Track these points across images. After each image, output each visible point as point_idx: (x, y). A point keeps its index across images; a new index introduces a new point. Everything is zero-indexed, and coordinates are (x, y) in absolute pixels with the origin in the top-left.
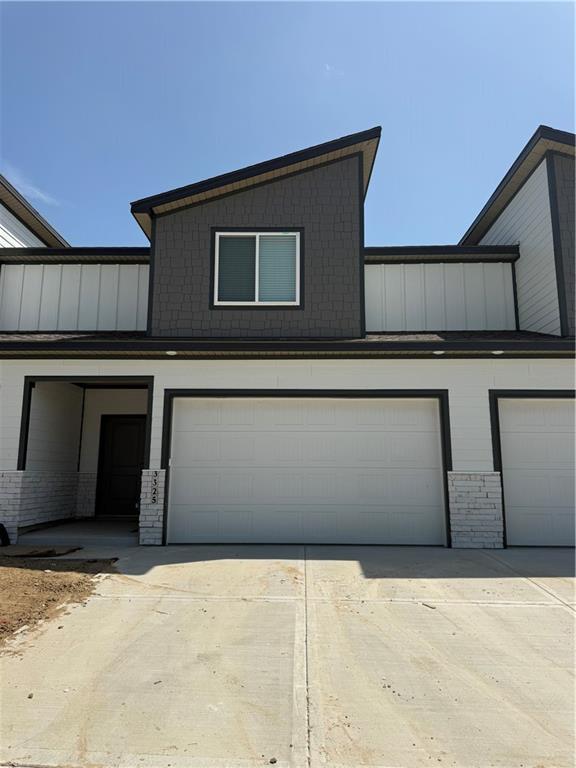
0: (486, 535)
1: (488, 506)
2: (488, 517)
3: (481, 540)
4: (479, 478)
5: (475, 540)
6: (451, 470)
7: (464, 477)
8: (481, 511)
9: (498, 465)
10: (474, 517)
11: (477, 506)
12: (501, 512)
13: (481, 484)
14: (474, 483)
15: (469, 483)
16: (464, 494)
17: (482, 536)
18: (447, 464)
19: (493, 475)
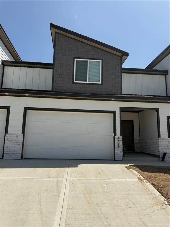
0: (15, 155)
1: (18, 145)
2: (17, 149)
3: (13, 156)
4: (16, 136)
5: (11, 156)
6: (7, 133)
7: (11, 136)
8: (15, 147)
9: (23, 132)
10: (12, 149)
11: (14, 145)
12: (22, 147)
13: (17, 138)
14: (14, 138)
15: (13, 138)
16: (10, 141)
17: (14, 155)
18: (6, 131)
19: (21, 135)
